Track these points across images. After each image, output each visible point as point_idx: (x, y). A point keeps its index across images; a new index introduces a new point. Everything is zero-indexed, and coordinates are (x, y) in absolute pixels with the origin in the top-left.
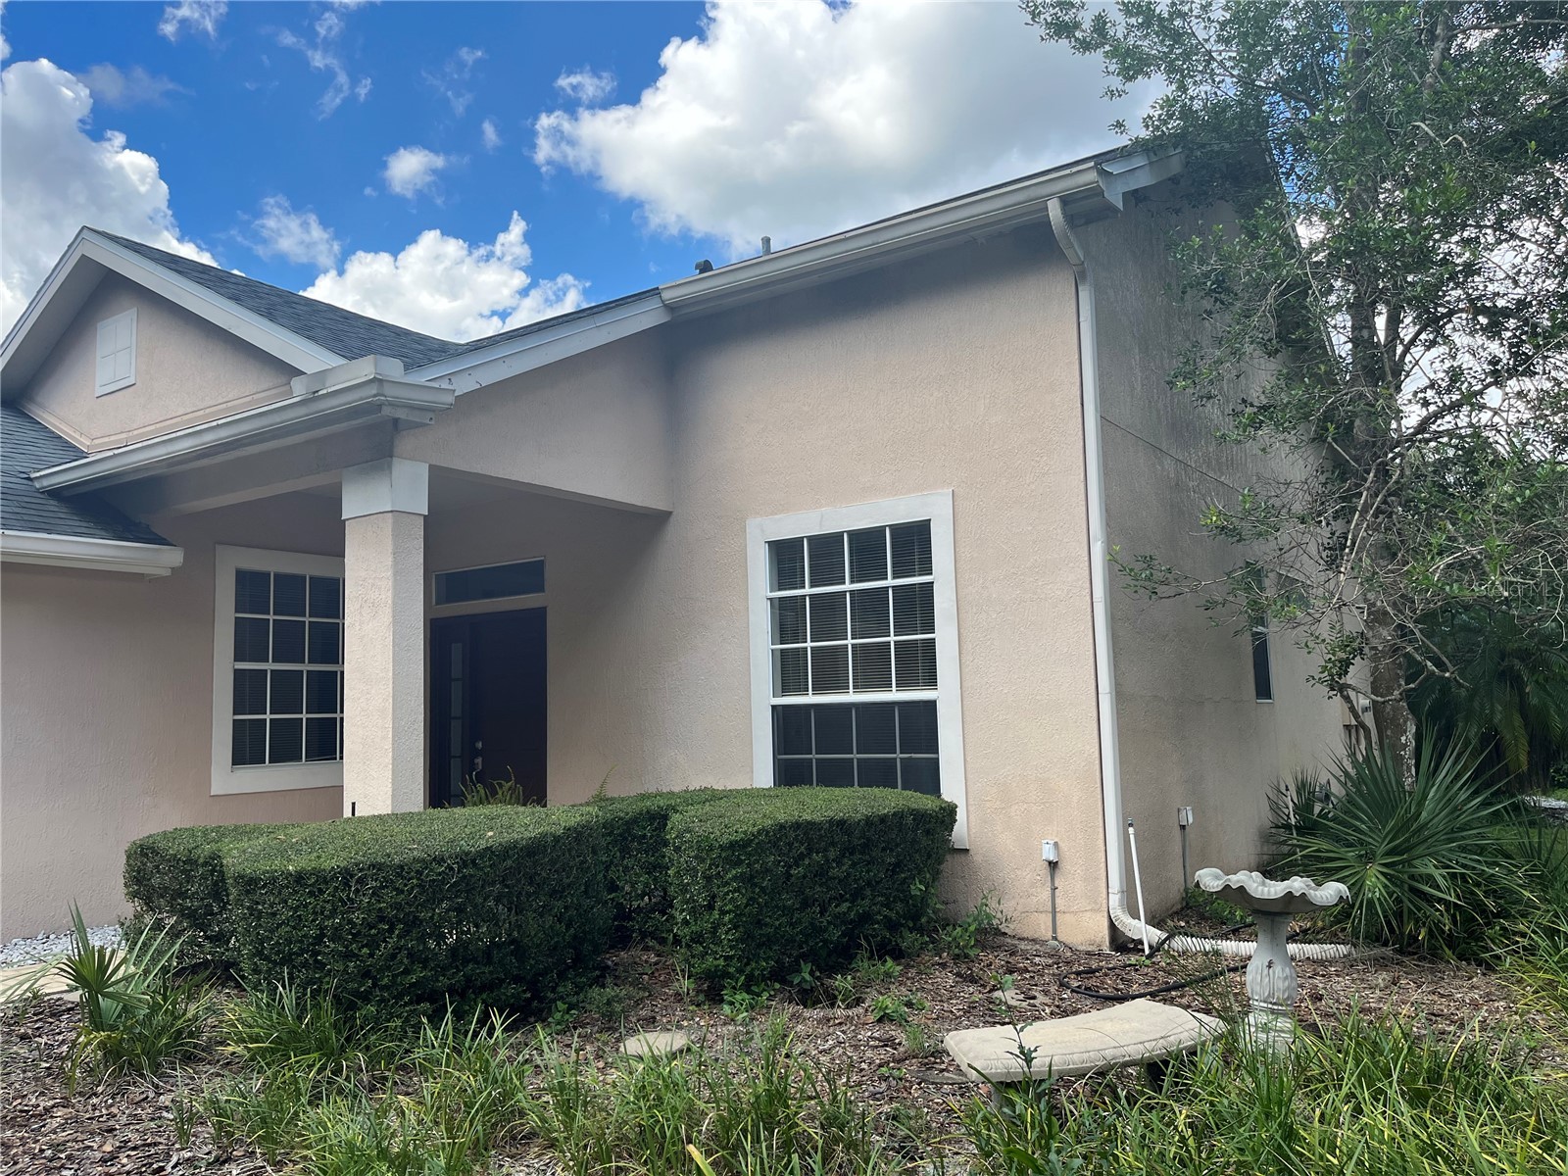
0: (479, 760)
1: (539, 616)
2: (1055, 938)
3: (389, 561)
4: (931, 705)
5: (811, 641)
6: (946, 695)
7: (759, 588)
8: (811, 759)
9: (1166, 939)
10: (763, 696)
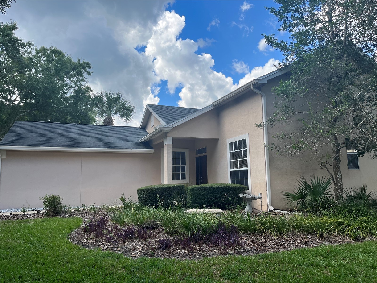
0: (202, 180)
1: (206, 156)
2: (261, 210)
3: (167, 151)
4: (247, 170)
5: (234, 160)
6: (248, 169)
7: (228, 151)
8: (235, 180)
9: (274, 210)
10: (229, 169)
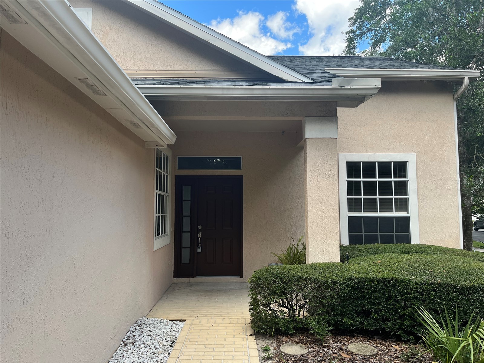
0: (200, 233)
1: (240, 178)
4: (408, 218)
5: (363, 196)
6: (413, 215)
8: (362, 234)
